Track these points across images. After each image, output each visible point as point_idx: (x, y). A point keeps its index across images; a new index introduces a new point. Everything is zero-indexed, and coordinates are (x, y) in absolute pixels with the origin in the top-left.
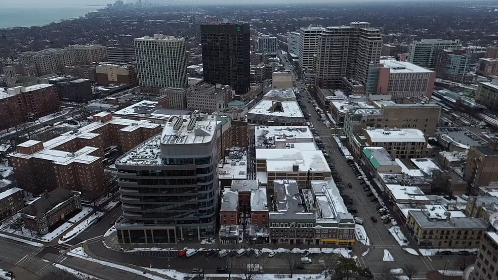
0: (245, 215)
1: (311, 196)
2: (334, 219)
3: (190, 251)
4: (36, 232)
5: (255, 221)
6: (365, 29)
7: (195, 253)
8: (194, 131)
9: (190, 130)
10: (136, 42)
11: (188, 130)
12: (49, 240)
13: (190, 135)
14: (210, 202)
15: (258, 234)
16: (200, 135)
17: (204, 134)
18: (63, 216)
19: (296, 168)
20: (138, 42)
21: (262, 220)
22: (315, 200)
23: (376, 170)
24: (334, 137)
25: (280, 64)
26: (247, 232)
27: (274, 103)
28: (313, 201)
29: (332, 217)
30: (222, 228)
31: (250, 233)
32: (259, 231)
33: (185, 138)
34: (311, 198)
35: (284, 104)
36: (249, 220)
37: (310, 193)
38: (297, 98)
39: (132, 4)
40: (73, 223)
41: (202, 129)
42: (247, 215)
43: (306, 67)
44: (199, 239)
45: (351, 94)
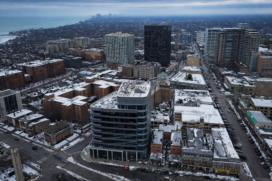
0: (167, 147)
1: (212, 139)
2: (226, 156)
3: (131, 168)
4: (50, 143)
5: (173, 152)
6: (248, 30)
7: (134, 169)
8: (134, 89)
9: (132, 89)
10: (106, 36)
11: (131, 89)
12: (56, 149)
13: (132, 92)
14: (145, 135)
15: (175, 161)
16: (138, 93)
17: (141, 92)
18: (64, 137)
19: (202, 120)
20: (108, 36)
21: (178, 151)
22: (214, 141)
23: (254, 124)
24: (228, 101)
25: (192, 50)
26: (167, 159)
27: (187, 74)
28: (213, 143)
29: (225, 155)
30: (152, 154)
31: (169, 159)
32: (175, 159)
33: (129, 93)
34: (211, 140)
35: (193, 76)
36: (169, 151)
37: (211, 137)
38: (202, 73)
39: (106, 16)
40: (68, 141)
41: (140, 89)
42: (168, 148)
43: (208, 53)
44: (137, 161)
45: (239, 72)
